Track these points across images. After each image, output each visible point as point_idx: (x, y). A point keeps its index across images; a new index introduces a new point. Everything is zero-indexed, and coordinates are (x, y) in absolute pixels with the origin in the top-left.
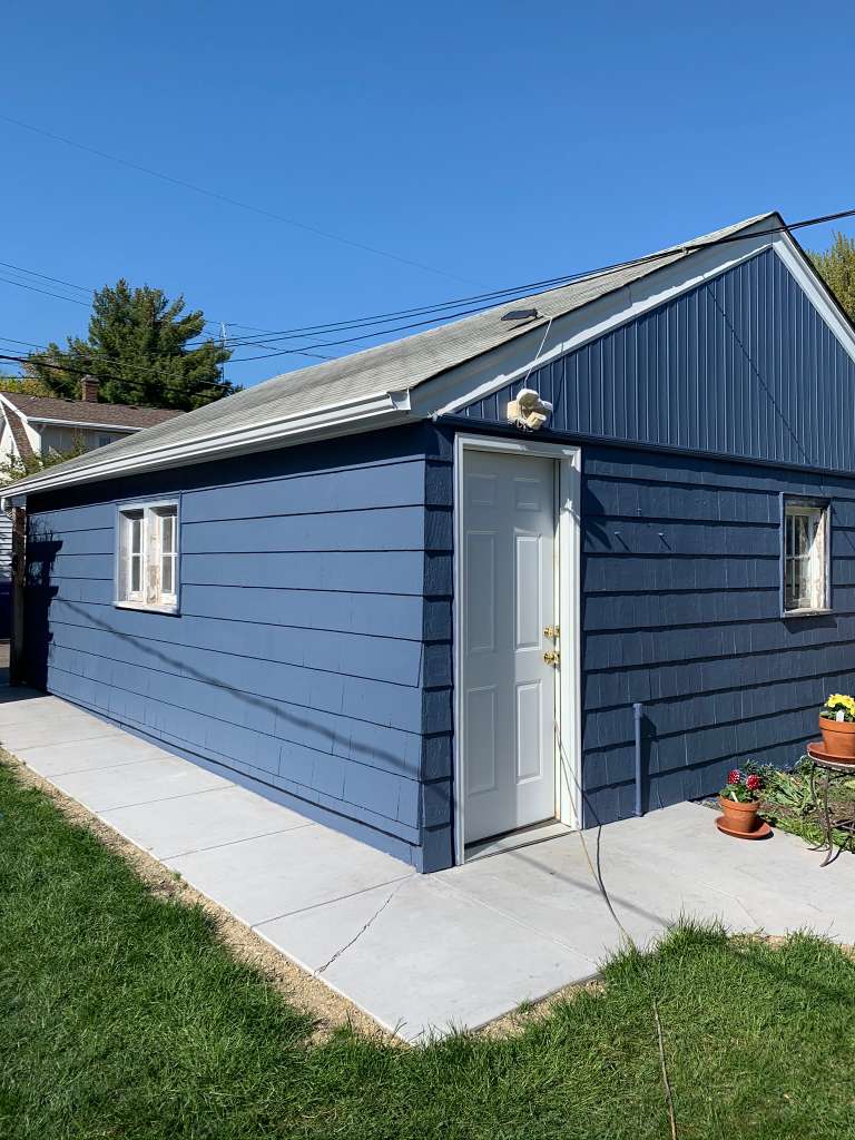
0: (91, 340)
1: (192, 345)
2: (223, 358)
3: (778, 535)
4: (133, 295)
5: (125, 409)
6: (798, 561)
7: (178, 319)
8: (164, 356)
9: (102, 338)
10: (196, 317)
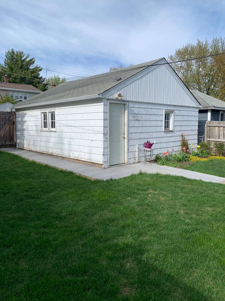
0: (5, 65)
1: (32, 67)
2: (40, 70)
3: (163, 117)
4: (16, 53)
5: (16, 84)
6: (168, 122)
7: (28, 60)
8: (25, 70)
9: (8, 65)
10: (33, 59)
